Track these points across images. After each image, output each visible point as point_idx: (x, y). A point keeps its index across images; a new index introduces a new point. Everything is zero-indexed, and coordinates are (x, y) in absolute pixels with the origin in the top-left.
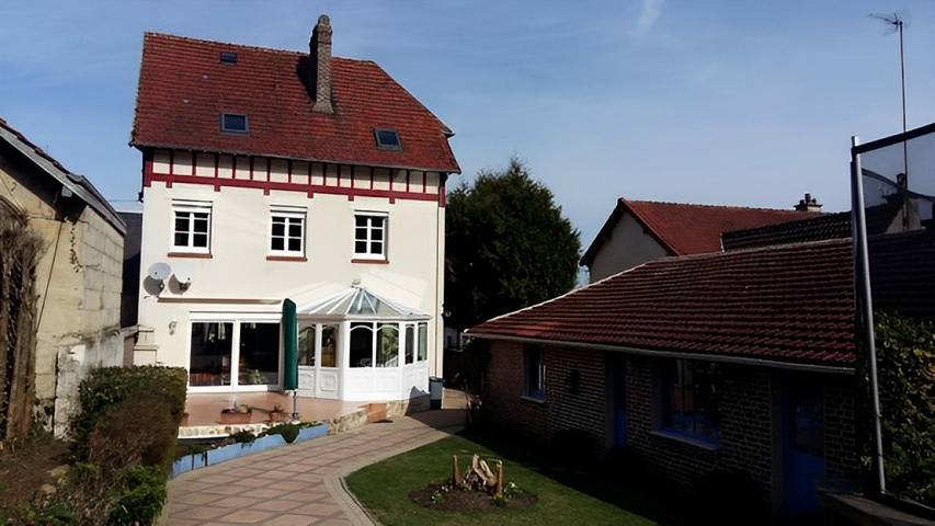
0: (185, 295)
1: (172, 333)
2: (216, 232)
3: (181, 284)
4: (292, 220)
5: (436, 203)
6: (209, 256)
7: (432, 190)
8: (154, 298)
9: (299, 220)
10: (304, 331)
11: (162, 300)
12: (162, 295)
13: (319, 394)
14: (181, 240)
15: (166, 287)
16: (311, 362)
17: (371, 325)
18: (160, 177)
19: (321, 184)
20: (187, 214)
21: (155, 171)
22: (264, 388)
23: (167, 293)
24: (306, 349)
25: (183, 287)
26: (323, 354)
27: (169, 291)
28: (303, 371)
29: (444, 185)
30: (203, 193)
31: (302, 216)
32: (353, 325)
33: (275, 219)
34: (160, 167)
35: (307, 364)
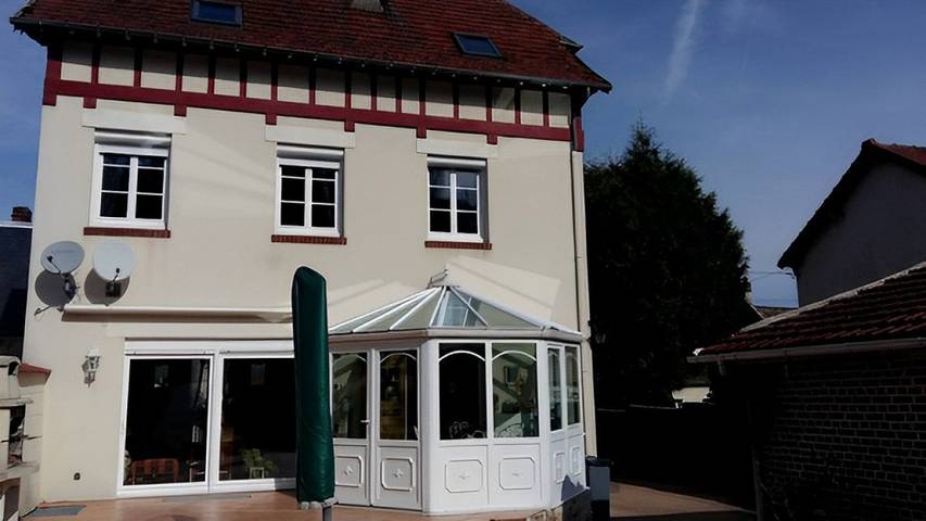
0: (117, 306)
1: (89, 380)
2: (179, 193)
3: (109, 284)
4: (317, 172)
5: (567, 145)
6: (166, 234)
7: (559, 121)
8: (54, 314)
9: (330, 173)
10: (344, 371)
11: (71, 316)
12: (69, 306)
13: (377, 498)
14: (113, 205)
15: (81, 291)
16: (359, 431)
17: (481, 349)
18: (73, 89)
19: (368, 107)
20: (126, 158)
21: (64, 77)
22: (269, 484)
23: (80, 303)
24: (347, 406)
25: (115, 290)
26: (383, 414)
27: (84, 298)
28: (343, 448)
29: (579, 114)
30: (155, 118)
31: (336, 166)
32: (443, 349)
33: (286, 170)
34: (75, 72)
35: (350, 436)
